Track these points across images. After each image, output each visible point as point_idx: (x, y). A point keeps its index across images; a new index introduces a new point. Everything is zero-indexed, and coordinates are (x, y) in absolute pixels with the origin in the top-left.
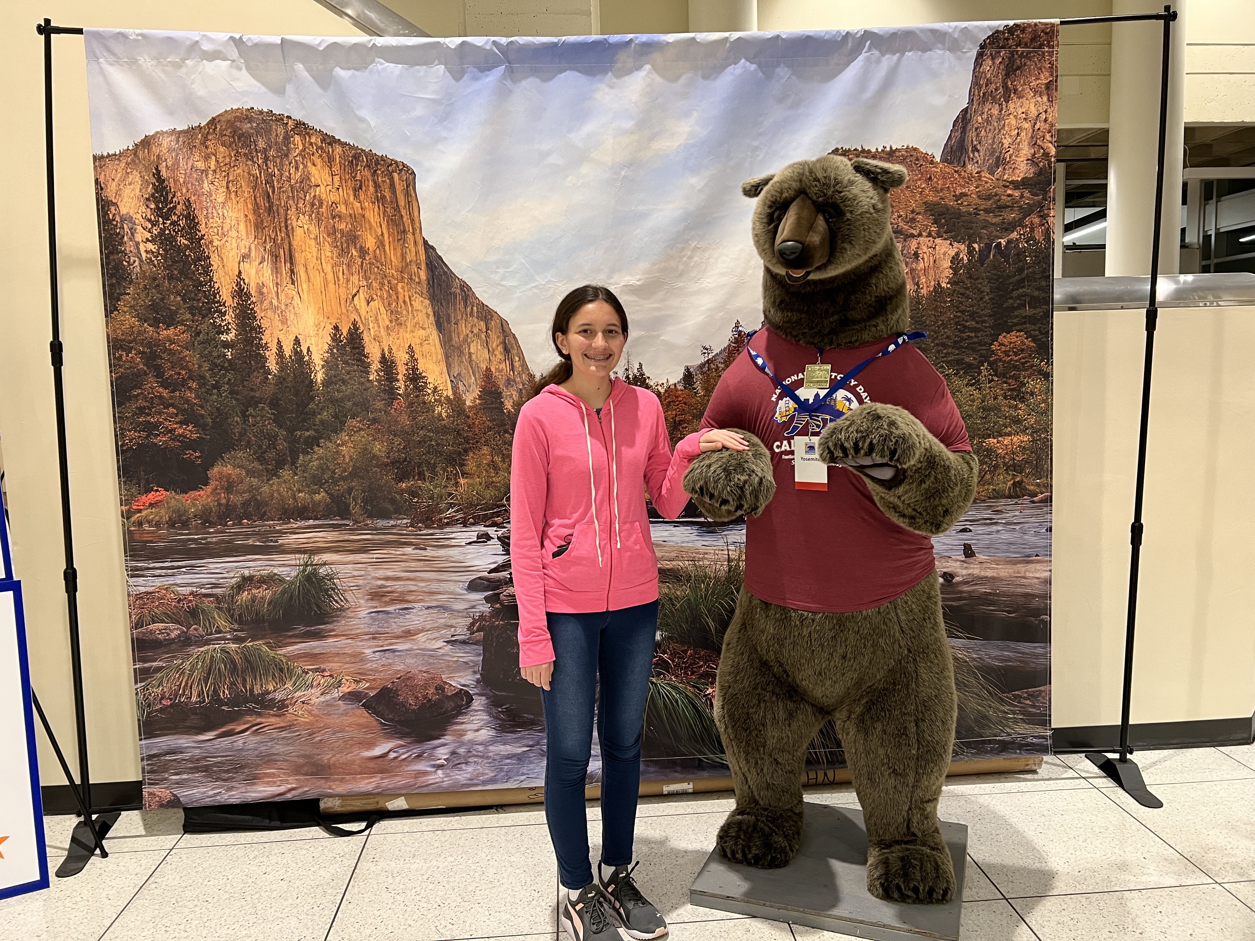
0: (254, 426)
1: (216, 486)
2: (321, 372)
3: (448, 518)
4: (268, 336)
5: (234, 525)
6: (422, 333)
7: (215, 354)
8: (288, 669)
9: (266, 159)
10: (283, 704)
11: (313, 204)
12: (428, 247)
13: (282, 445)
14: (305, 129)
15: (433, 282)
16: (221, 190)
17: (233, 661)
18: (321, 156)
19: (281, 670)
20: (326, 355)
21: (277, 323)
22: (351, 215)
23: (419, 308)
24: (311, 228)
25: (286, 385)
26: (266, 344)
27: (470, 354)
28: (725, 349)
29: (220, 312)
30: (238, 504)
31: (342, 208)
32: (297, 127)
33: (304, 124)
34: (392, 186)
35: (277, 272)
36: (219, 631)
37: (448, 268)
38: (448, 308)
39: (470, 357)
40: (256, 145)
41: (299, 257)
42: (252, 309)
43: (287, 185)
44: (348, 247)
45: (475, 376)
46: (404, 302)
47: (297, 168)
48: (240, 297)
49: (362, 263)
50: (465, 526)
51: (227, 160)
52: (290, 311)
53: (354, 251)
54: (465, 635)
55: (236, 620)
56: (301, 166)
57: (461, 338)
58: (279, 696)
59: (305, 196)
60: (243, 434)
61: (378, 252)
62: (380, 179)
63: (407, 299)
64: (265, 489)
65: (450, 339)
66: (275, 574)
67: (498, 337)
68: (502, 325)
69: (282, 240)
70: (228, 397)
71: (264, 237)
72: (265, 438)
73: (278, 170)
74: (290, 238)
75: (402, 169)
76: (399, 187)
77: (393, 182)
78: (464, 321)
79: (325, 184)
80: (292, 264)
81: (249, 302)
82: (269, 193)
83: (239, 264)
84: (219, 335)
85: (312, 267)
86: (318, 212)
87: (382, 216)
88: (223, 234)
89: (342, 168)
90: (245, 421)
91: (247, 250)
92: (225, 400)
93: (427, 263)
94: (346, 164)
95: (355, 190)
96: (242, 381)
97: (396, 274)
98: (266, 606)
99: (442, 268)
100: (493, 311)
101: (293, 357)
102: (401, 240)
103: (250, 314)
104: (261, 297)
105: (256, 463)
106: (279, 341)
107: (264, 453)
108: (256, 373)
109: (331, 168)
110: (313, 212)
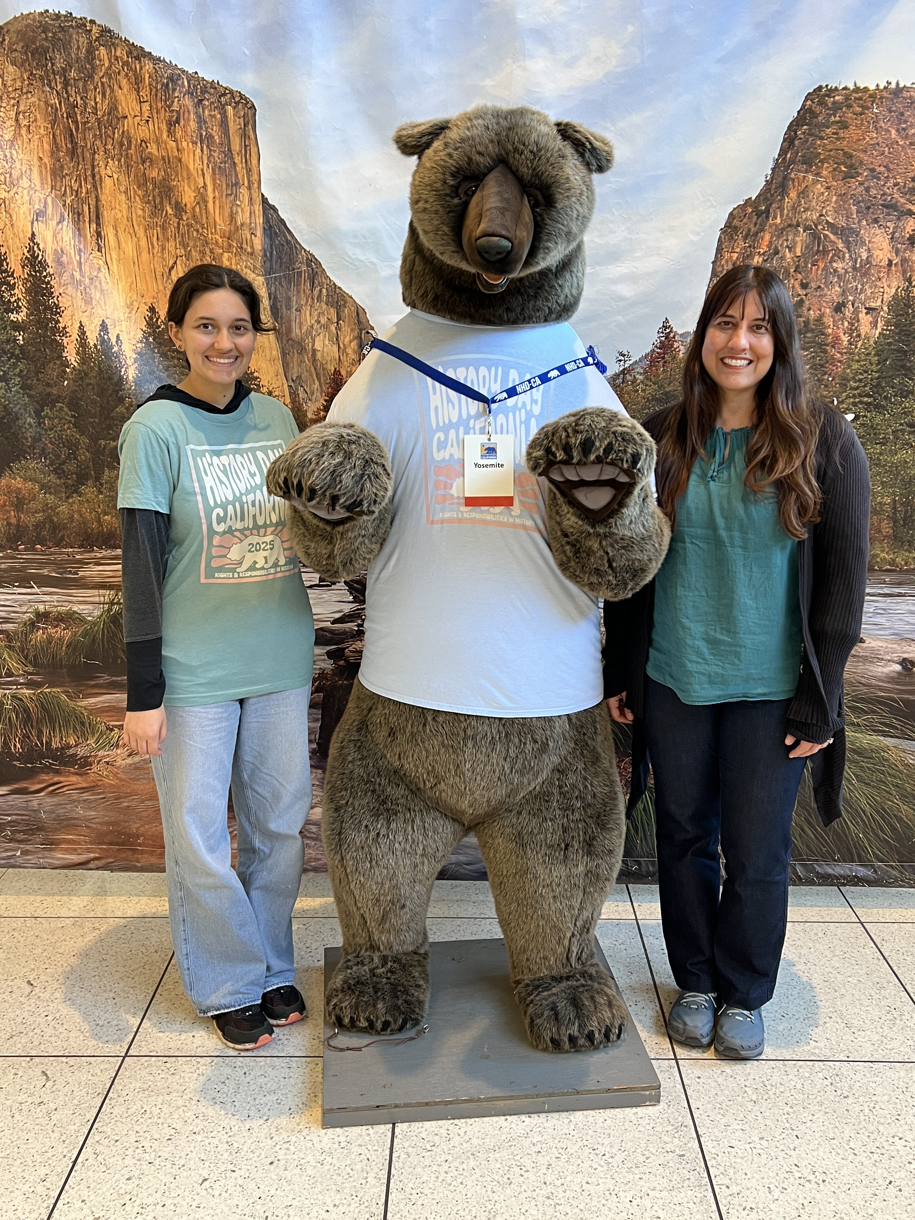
0: (51, 429)
1: (5, 502)
2: (133, 368)
4: (67, 318)
5: (25, 550)
7: (3, 337)
8: (90, 723)
9: (66, 84)
10: (85, 761)
11: (121, 144)
12: (268, 208)
13: (84, 455)
14: (111, 38)
15: (271, 253)
16: (9, 123)
17: (26, 710)
18: (127, 75)
19: (83, 724)
20: (139, 345)
21: (79, 302)
22: (163, 158)
24: (121, 178)
25: (88, 381)
26: (65, 328)
27: (314, 351)
28: (646, 356)
29: (8, 284)
30: (30, 525)
31: (152, 149)
32: (102, 36)
33: (110, 31)
34: (224, 124)
35: (80, 235)
36: (9, 674)
37: (293, 236)
38: (289, 289)
39: (314, 354)
40: (53, 64)
41: (107, 216)
42: (49, 282)
43: (92, 119)
44: (161, 202)
45: (319, 380)
47: (104, 95)
48: (33, 266)
49: (179, 223)
51: (18, 84)
52: (96, 287)
53: (168, 208)
55: (31, 663)
56: (108, 91)
57: (304, 328)
58: (81, 752)
59: (114, 133)
60: (37, 439)
61: (197, 209)
62: (207, 112)
64: (63, 508)
65: (289, 330)
66: (75, 612)
67: (352, 330)
68: (358, 313)
69: (87, 193)
70: (19, 393)
71: (63, 189)
72: (64, 446)
73: (81, 99)
74: (97, 190)
75: (239, 102)
76: (234, 126)
77: (226, 117)
78: (309, 308)
79: (133, 115)
80: (98, 224)
81: (45, 274)
82: (71, 131)
83: (32, 223)
84: (7, 313)
85: (123, 229)
86: (127, 154)
87: (205, 162)
88: (12, 183)
89: (153, 93)
90: (39, 423)
91: (42, 205)
92: (15, 395)
93: (264, 228)
94: (159, 86)
95: (171, 124)
96: (37, 373)
97: (220, 240)
98: (64, 648)
99: (285, 236)
100: (347, 294)
101: (99, 347)
102: (231, 195)
103: (44, 289)
104: (60, 267)
105: (52, 476)
106: (81, 325)
107: (63, 464)
108: (51, 365)
109: (138, 92)
110: (121, 155)
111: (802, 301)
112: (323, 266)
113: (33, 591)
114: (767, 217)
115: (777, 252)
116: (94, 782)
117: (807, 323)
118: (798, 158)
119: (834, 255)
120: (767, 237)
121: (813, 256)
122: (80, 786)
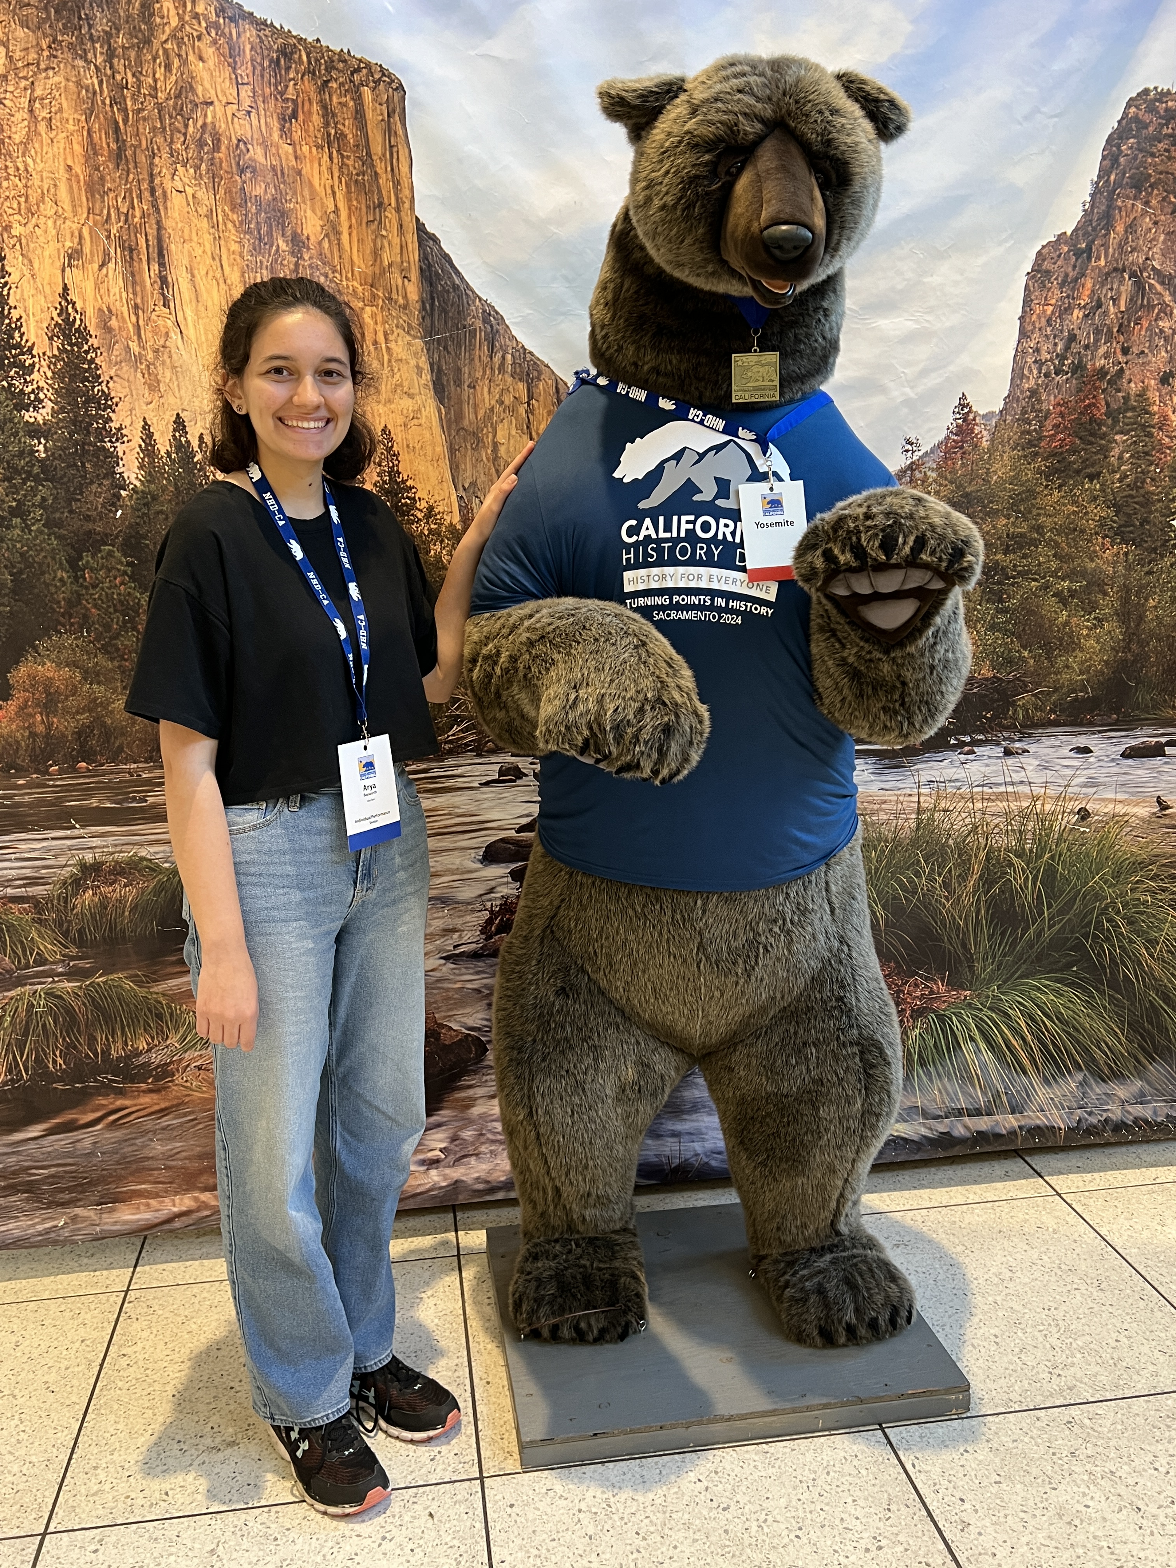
0: (95, 586)
1: (26, 701)
3: (451, 742)
4: (123, 414)
5: (61, 772)
6: (407, 404)
7: (14, 449)
8: (171, 1015)
9: (111, 55)
10: (164, 1071)
11: (201, 144)
12: (425, 237)
15: (432, 305)
16: (19, 116)
17: (69, 1011)
18: (215, 42)
19: (160, 1016)
21: (140, 388)
22: (273, 168)
23: (403, 355)
24: (199, 194)
25: (158, 508)
26: (120, 429)
27: (496, 445)
29: (22, 365)
30: (67, 733)
31: (257, 153)
34: (359, 115)
35: (134, 283)
36: (41, 961)
37: (462, 279)
38: (458, 356)
39: (495, 449)
40: (90, 27)
41: (177, 253)
42: (92, 361)
43: (150, 104)
44: (270, 233)
46: (375, 343)
47: (168, 67)
48: (68, 337)
49: (297, 265)
50: (479, 755)
51: (33, 56)
52: (164, 363)
53: (280, 242)
54: (477, 942)
55: (73, 941)
56: (176, 62)
57: (481, 414)
58: (156, 1058)
59: (186, 126)
60: (74, 602)
61: (326, 244)
62: (334, 99)
63: (381, 338)
65: (459, 416)
66: (143, 859)
68: (557, 388)
69: (143, 216)
70: (42, 533)
71: (105, 212)
72: (116, 611)
73: (134, 75)
74: (159, 212)
75: (380, 80)
76: (374, 114)
77: (362, 104)
78: (487, 382)
79: (224, 101)
80: (162, 265)
81: (86, 347)
82: (117, 123)
83: (63, 271)
84: (19, 411)
85: (203, 272)
86: (212, 159)
87: (336, 174)
88: (29, 210)
89: (257, 72)
90: (76, 578)
91: (76, 240)
92: (36, 537)
93: (421, 268)
94: (266, 63)
95: (284, 119)
96: (69, 501)
97: (360, 288)
98: (127, 913)
99: (450, 278)
100: (542, 362)
101: (173, 456)
102: (373, 221)
103: (86, 371)
104: (108, 336)
105: (100, 656)
106: (146, 423)
107: (116, 638)
108: (94, 487)
109: (234, 69)
110: (201, 160)
111: (1122, 370)
112: (507, 322)
113: (76, 832)
114: (1089, 258)
115: (1099, 305)
116: (178, 1098)
117: (1126, 399)
118: (1126, 180)
119: (1160, 311)
120: (1089, 284)
121: (1137, 313)
122: (156, 1108)
